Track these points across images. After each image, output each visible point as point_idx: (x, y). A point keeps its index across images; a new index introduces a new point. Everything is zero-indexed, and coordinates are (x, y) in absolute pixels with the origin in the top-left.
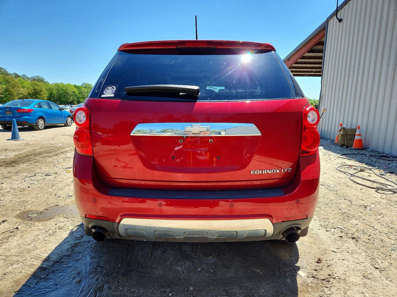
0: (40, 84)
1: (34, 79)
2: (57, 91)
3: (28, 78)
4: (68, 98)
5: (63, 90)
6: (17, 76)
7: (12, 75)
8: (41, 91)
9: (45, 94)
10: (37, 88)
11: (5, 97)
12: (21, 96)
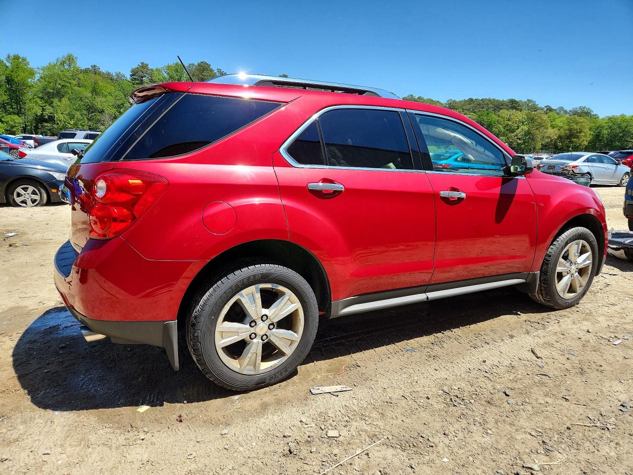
0: (582, 120)
1: (575, 113)
2: (609, 130)
3: (566, 112)
4: (627, 141)
5: (619, 127)
6: (550, 109)
7: (543, 109)
8: (580, 132)
9: (585, 136)
10: (575, 127)
11: (524, 143)
12: (547, 140)
